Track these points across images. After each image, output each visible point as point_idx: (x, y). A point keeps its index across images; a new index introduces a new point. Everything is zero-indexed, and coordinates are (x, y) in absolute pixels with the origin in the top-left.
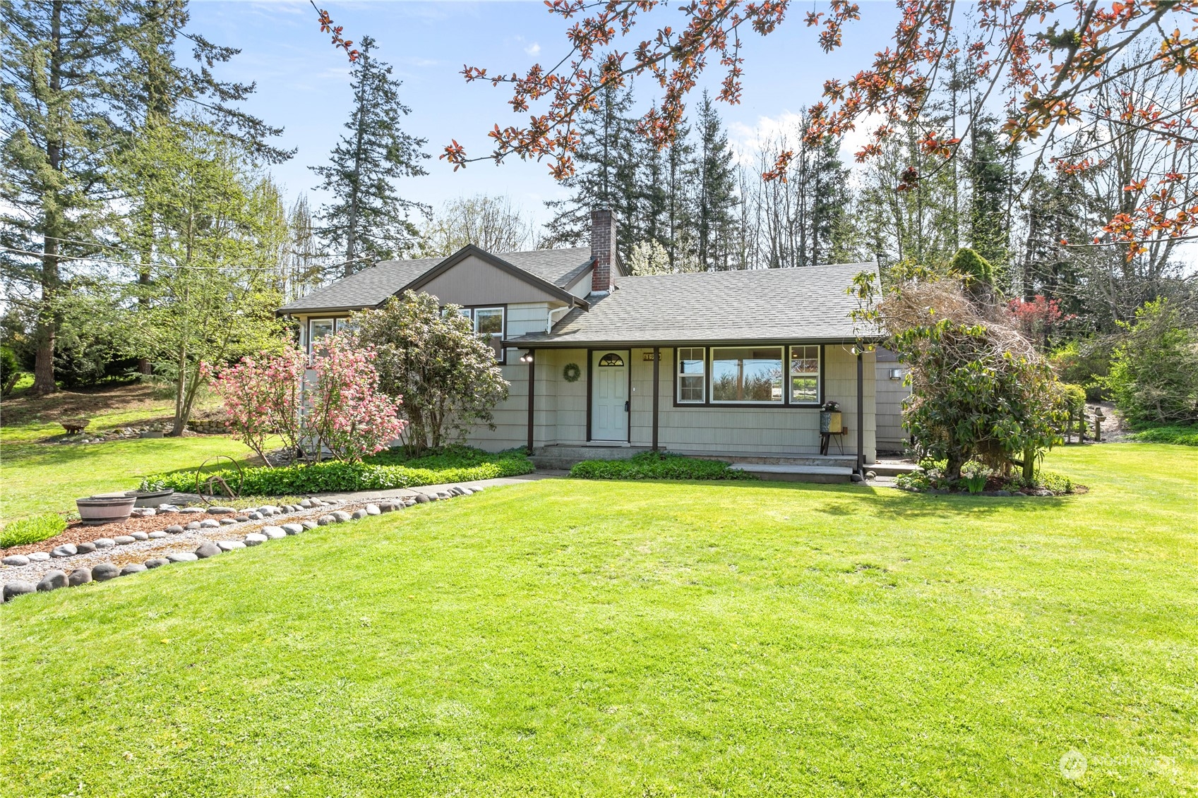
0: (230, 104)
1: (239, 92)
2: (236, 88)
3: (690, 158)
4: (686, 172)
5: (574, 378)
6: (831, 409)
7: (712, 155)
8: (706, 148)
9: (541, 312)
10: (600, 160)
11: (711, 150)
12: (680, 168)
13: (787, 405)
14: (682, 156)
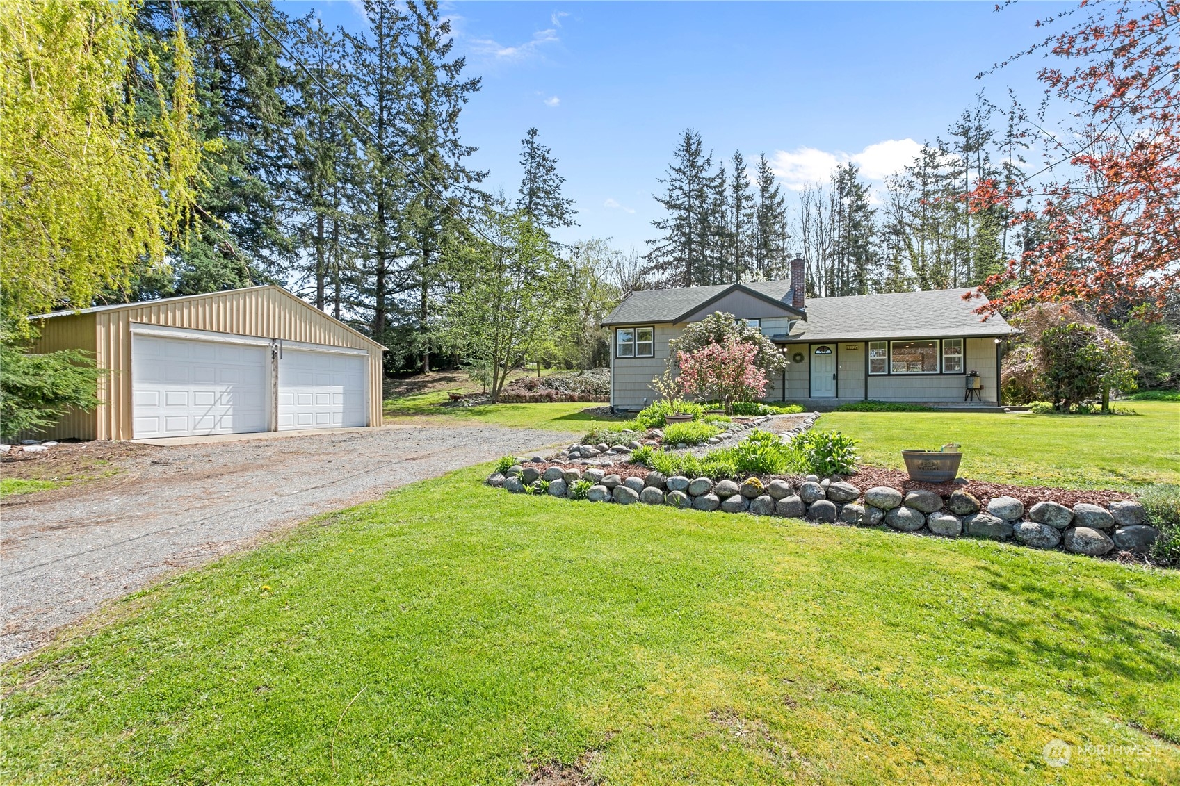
0: (474, 185)
1: (480, 177)
2: (478, 174)
3: (750, 204)
4: (746, 215)
5: (800, 361)
6: (974, 375)
7: (767, 202)
8: (763, 197)
9: (784, 323)
10: (685, 209)
11: (767, 198)
12: (742, 212)
13: (941, 374)
14: (744, 203)
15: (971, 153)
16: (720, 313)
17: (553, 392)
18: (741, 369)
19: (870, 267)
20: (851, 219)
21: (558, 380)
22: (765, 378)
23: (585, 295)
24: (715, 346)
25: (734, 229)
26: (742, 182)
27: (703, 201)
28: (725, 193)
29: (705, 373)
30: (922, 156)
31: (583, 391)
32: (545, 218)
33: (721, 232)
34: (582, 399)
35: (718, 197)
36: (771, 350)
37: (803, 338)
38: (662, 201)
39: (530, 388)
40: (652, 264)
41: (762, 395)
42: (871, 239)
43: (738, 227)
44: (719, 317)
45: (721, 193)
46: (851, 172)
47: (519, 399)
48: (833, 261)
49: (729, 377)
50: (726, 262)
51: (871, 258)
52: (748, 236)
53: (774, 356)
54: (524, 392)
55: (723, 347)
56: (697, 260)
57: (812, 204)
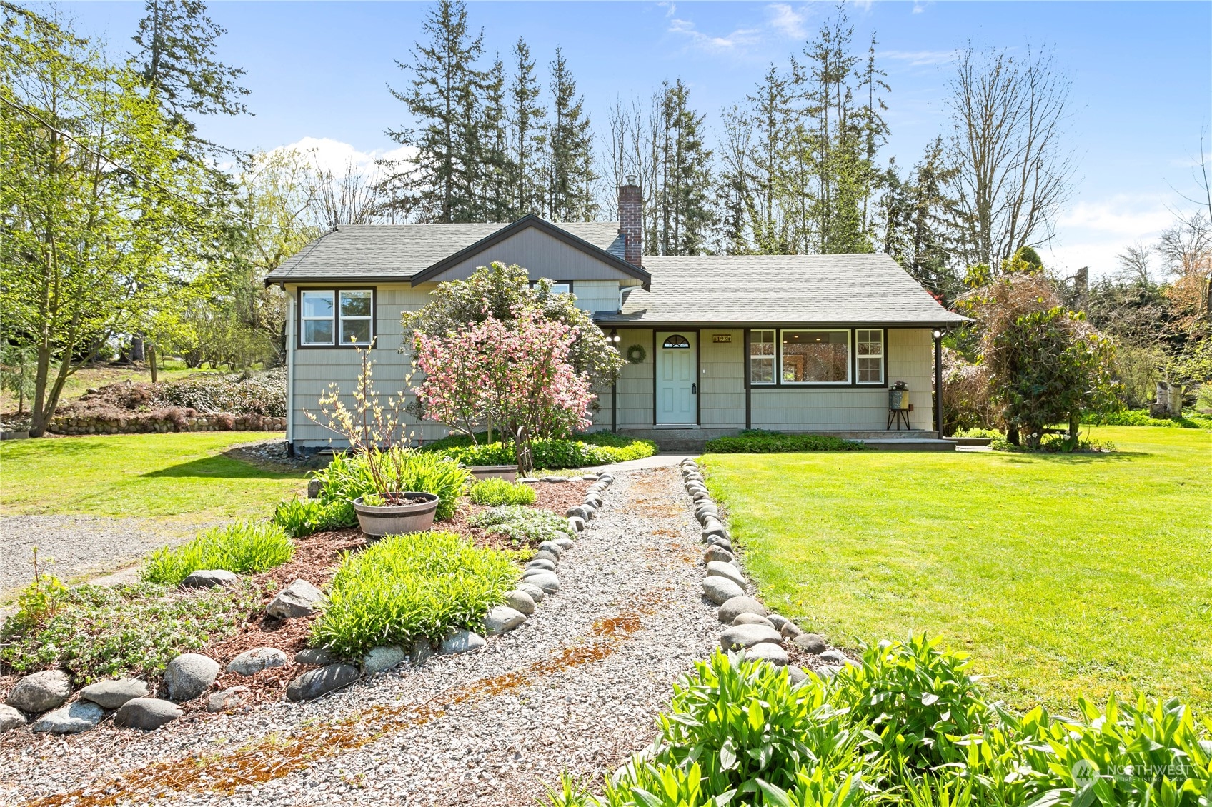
3: (542, 122)
4: (535, 139)
5: (640, 360)
6: (900, 388)
7: (565, 121)
8: (559, 113)
9: (612, 290)
10: (440, 115)
11: (567, 115)
12: (529, 133)
13: (854, 385)
14: (532, 120)
15: (831, 85)
16: (502, 265)
17: (181, 411)
18: (544, 372)
19: (703, 233)
20: (682, 161)
21: (193, 389)
22: (590, 390)
23: (270, 243)
24: (492, 326)
25: (516, 160)
26: (529, 87)
27: (469, 107)
28: (502, 101)
29: (472, 379)
30: (767, 84)
31: (246, 410)
32: (186, 95)
33: (496, 159)
34: (242, 426)
35: (493, 104)
36: (596, 337)
37: (647, 318)
38: (406, 100)
39: (131, 404)
40: (387, 200)
41: (585, 424)
42: (705, 192)
43: (522, 155)
44: (499, 272)
45: (496, 99)
46: (680, 94)
47: (103, 426)
48: (656, 219)
49: (520, 389)
50: (505, 206)
51: (705, 217)
52: (536, 170)
53: (601, 349)
54: (115, 412)
55: (510, 329)
56: (459, 201)
57: (627, 136)
